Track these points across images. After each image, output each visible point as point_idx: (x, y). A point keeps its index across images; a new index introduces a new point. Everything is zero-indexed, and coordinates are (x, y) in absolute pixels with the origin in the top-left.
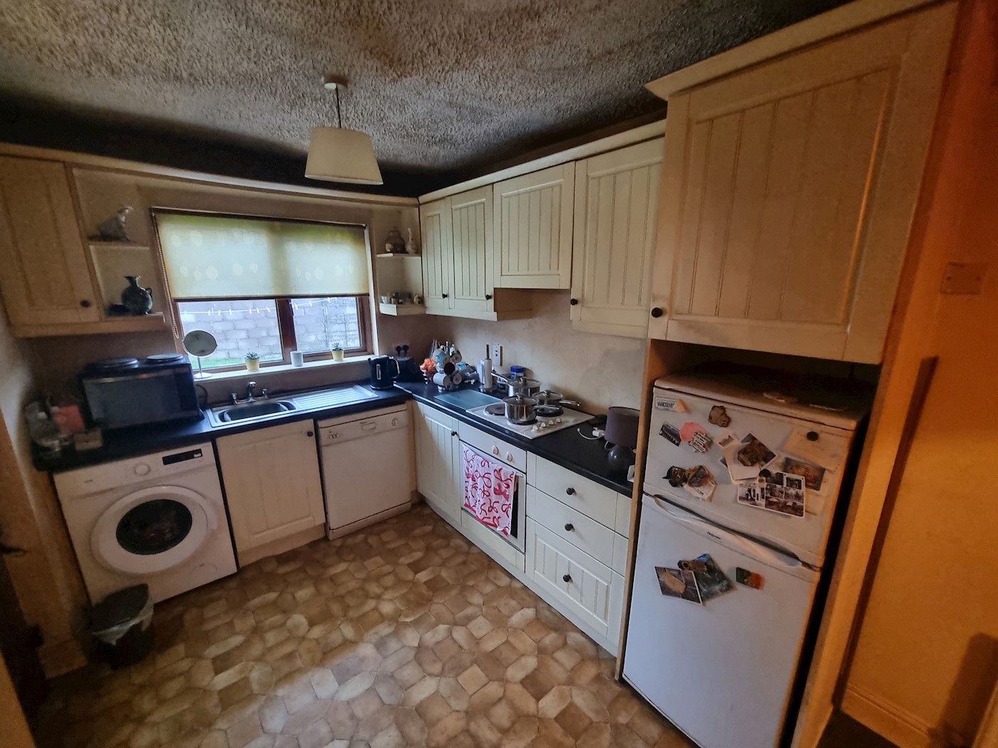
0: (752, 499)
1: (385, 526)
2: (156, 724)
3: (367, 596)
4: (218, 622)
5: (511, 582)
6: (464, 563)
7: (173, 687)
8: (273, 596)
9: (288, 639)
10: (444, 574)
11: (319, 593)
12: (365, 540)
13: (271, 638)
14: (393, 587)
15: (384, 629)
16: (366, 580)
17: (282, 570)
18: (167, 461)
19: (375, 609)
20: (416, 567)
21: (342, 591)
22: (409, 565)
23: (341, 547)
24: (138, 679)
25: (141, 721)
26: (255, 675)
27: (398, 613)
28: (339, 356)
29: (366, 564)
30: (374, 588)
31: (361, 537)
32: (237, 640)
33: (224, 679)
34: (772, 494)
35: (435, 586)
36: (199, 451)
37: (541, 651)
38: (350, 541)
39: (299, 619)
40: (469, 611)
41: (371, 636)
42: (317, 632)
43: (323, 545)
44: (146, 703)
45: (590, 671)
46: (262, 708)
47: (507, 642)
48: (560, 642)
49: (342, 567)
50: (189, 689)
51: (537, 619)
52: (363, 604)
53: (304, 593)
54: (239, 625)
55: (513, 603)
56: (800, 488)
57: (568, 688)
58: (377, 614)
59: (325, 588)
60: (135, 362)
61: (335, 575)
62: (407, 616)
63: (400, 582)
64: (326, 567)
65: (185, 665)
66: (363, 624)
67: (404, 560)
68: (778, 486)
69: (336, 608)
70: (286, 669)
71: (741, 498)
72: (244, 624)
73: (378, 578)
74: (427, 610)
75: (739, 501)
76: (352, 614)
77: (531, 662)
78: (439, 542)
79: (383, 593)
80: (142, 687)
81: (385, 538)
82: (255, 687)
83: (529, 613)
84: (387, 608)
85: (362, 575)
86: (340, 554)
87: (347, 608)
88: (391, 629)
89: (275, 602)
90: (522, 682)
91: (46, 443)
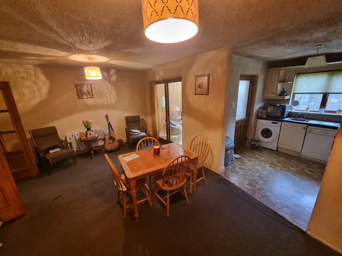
3: (291, 166)
8: (277, 156)
11: (284, 160)
13: (269, 158)
14: (299, 169)
17: (283, 155)
18: (272, 123)
21: (288, 163)
22: (309, 170)
25: (248, 153)
28: (339, 113)
29: (301, 164)
31: (309, 161)
32: (265, 155)
33: (258, 157)
35: (309, 175)
36: (278, 123)
38: (304, 160)
41: (282, 168)
42: (276, 162)
46: (258, 161)
49: (295, 161)
50: (255, 155)
52: (288, 166)
53: (281, 159)
60: (278, 105)
62: (293, 172)
63: (302, 170)
64: (292, 159)
65: (257, 153)
69: (283, 163)
70: (266, 161)
72: (268, 155)
73: (298, 166)
76: (285, 165)
79: (295, 168)
82: (260, 159)
84: (292, 169)
85: (296, 164)
86: (298, 160)
88: (287, 170)
91: (259, 114)
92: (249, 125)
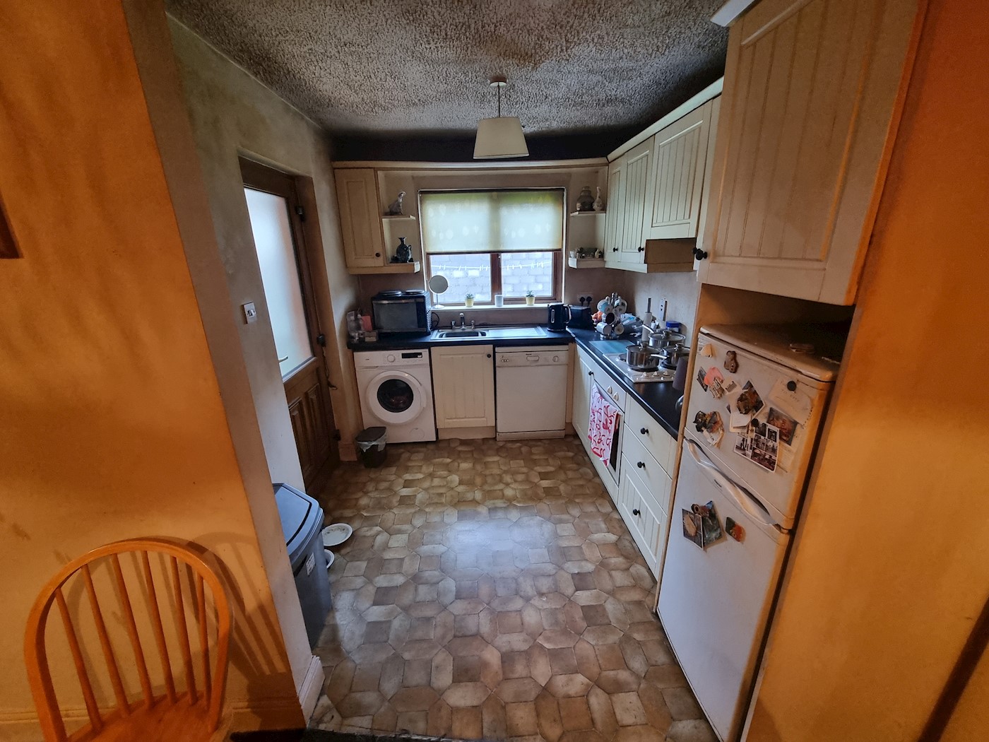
0: (744, 449)
1: (539, 443)
2: (370, 497)
3: (501, 481)
4: (417, 464)
5: (612, 512)
6: (582, 486)
7: (383, 485)
8: (449, 460)
9: (444, 486)
10: (562, 488)
11: (474, 468)
12: (521, 447)
13: (436, 482)
14: (521, 482)
15: (499, 503)
16: (505, 472)
17: (460, 448)
18: (404, 356)
19: (502, 490)
20: (544, 476)
21: (487, 472)
22: (540, 473)
23: (502, 447)
24: (373, 476)
25: (366, 493)
26: (419, 496)
27: (515, 498)
28: (531, 301)
29: (511, 462)
30: (508, 478)
31: (518, 444)
32: (420, 476)
33: (405, 492)
34: (757, 445)
35: (550, 493)
36: (421, 354)
37: (603, 565)
38: (509, 445)
39: (455, 478)
40: (565, 517)
41: (490, 503)
42: (461, 488)
43: (491, 442)
44: (370, 487)
45: (636, 596)
46: (415, 512)
47: (580, 547)
48: (624, 566)
49: (496, 459)
50: (389, 489)
51: (616, 544)
52: (495, 484)
53: (465, 465)
54: (424, 469)
55: (603, 526)
56: (776, 441)
57: (607, 596)
58: (501, 493)
59: (479, 467)
60: (400, 293)
61: (488, 462)
62: (519, 502)
63: (527, 481)
64: (485, 455)
65: (393, 477)
66: (489, 495)
67: (539, 469)
68: (762, 437)
69: (478, 480)
70: (436, 500)
71: (737, 447)
72: (427, 469)
73: (514, 473)
74: (534, 504)
75: (735, 451)
76: (486, 487)
77: (589, 567)
78: (574, 466)
79: (512, 483)
80: (372, 480)
81: (534, 450)
82: (417, 502)
83: (612, 538)
84: (509, 492)
85: (504, 468)
86: (498, 451)
87: (485, 482)
88: (504, 505)
89: (448, 464)
90: (573, 575)
91: (353, 334)
92: (333, 383)
